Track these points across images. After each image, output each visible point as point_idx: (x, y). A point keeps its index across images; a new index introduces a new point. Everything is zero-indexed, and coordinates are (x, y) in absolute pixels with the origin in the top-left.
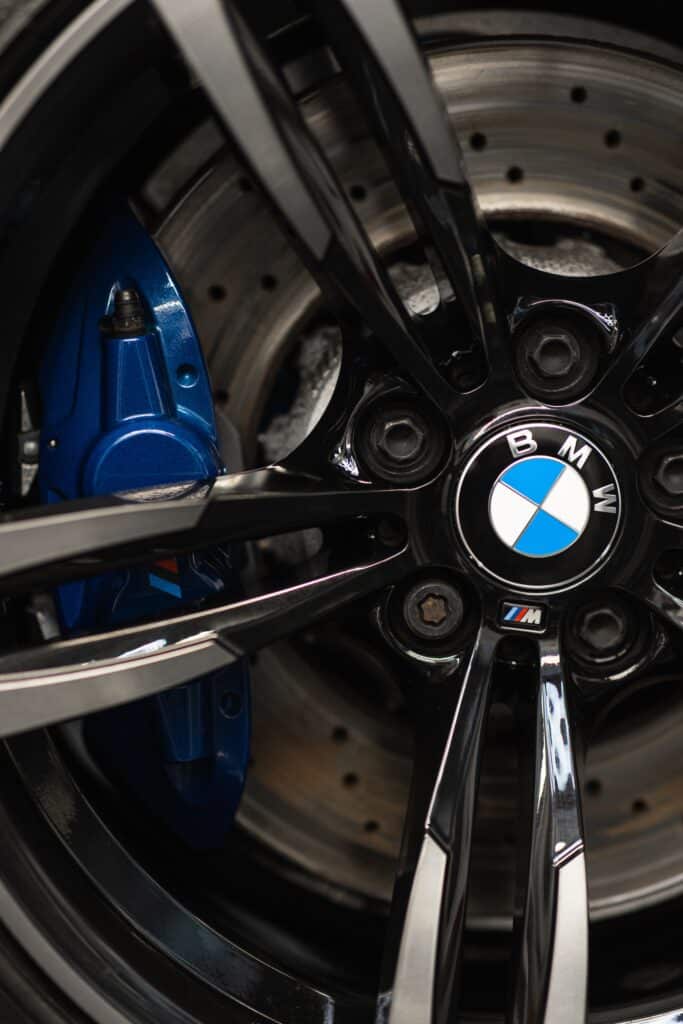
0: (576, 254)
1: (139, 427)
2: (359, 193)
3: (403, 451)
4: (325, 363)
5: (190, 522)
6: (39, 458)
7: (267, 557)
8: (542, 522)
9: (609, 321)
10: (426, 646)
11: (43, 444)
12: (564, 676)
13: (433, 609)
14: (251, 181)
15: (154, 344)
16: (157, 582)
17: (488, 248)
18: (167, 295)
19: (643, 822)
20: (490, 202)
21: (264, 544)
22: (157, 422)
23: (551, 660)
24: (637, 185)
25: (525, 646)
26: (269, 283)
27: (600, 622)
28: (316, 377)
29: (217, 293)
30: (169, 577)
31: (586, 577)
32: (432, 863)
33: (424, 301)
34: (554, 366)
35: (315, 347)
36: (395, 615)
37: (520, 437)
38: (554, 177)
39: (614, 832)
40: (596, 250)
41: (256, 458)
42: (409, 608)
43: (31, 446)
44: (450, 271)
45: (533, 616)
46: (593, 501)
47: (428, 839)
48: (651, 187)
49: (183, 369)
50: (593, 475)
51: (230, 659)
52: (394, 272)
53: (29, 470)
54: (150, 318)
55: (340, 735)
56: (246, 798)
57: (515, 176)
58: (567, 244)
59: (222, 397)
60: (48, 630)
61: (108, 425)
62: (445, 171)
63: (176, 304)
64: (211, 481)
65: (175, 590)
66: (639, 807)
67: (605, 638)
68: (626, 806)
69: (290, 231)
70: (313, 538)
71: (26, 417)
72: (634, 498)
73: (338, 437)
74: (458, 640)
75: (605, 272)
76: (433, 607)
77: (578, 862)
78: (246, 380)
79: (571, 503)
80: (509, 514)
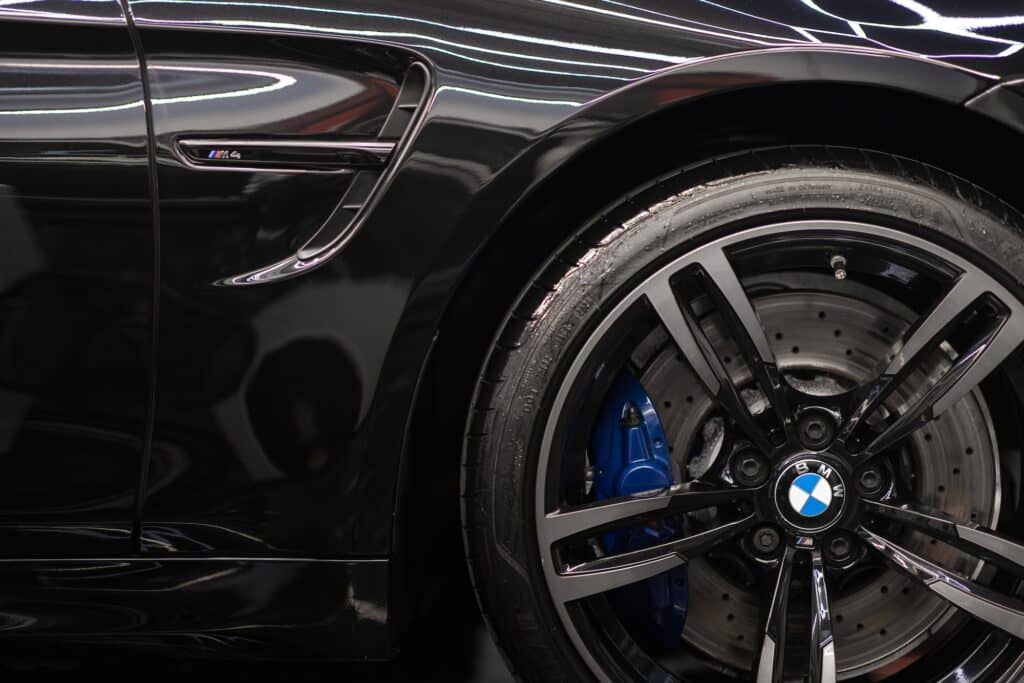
0: (823, 384)
1: (639, 465)
2: (728, 360)
3: (751, 472)
4: (715, 434)
5: (665, 505)
6: (595, 478)
7: (691, 519)
8: (812, 502)
9: (837, 414)
10: (764, 556)
11: (595, 472)
12: (824, 566)
13: (766, 540)
14: (681, 356)
15: (644, 429)
16: (649, 531)
17: (784, 383)
18: (648, 407)
20: (784, 362)
21: (690, 514)
22: (647, 463)
23: (817, 558)
24: (849, 353)
25: (806, 554)
26: (690, 399)
27: (838, 544)
28: (712, 440)
29: (668, 405)
30: (653, 528)
31: (829, 525)
32: (769, 649)
33: (758, 407)
34: (815, 434)
35: (710, 427)
36: (749, 542)
37: (801, 464)
38: (812, 350)
39: (849, 638)
40: (832, 381)
41: (687, 477)
42: (756, 541)
43: (589, 473)
44: (769, 393)
45: (809, 542)
46: (833, 492)
47: (767, 638)
48: (855, 354)
49: (656, 440)
50: (832, 481)
51: (682, 562)
52: (744, 393)
53: (589, 484)
54: (641, 418)
55: (726, 597)
56: (686, 627)
57: (796, 350)
58: (819, 379)
59: (671, 450)
60: (598, 553)
61: (626, 465)
62: (766, 358)
63: (651, 410)
64: (669, 488)
65: (656, 534)
66: (860, 626)
67: (841, 551)
68: (855, 626)
69: (693, 370)
70: (713, 511)
71: (587, 462)
72: (851, 490)
73: (723, 466)
74: (777, 553)
75: (836, 393)
76: (766, 539)
77: (831, 646)
78: (681, 442)
79: (823, 493)
80: (797, 498)
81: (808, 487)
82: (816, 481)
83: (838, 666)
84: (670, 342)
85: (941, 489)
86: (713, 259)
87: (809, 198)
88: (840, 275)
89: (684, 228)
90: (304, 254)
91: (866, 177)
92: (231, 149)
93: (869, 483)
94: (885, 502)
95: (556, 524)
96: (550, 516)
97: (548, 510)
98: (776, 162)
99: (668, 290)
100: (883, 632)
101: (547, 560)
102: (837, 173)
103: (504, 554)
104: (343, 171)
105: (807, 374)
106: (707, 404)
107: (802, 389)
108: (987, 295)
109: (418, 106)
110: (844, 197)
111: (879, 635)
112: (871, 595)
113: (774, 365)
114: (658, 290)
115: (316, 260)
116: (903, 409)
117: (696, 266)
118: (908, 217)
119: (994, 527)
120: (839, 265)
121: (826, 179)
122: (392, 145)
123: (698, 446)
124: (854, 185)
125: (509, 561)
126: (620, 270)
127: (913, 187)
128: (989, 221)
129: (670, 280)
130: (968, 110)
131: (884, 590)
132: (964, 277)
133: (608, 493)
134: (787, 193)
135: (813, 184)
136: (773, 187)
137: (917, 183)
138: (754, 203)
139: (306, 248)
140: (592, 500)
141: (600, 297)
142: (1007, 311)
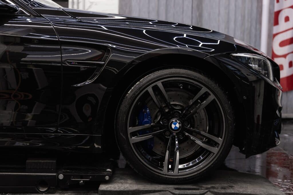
0: (178, 107)
1: (146, 120)
2: (162, 102)
3: (165, 122)
4: (159, 115)
8: (176, 127)
9: (180, 112)
12: (177, 138)
14: (154, 101)
15: (147, 114)
17: (171, 107)
18: (148, 110)
19: (183, 150)
20: (172, 103)
21: (155, 129)
23: (176, 137)
24: (183, 102)
26: (155, 109)
27: (180, 134)
28: (159, 116)
29: (151, 110)
31: (179, 131)
32: (167, 153)
33: (167, 111)
34: (176, 115)
35: (158, 114)
37: (174, 120)
38: (177, 101)
40: (180, 106)
41: (154, 122)
42: (166, 134)
43: (137, 121)
44: (169, 108)
45: (175, 134)
47: (167, 150)
49: (149, 116)
50: (179, 123)
51: (153, 137)
52: (164, 108)
53: (137, 123)
54: (147, 112)
55: (160, 143)
56: (153, 148)
57: (174, 101)
58: (178, 106)
59: (152, 118)
60: (138, 135)
61: (143, 120)
62: (168, 102)
64: (151, 124)
65: (148, 132)
66: (184, 149)
67: (180, 136)
69: (156, 104)
70: (158, 128)
71: (137, 119)
72: (182, 125)
73: (160, 121)
74: (169, 136)
75: (180, 108)
76: (167, 133)
77: (178, 152)
78: (153, 116)
79: (178, 125)
80: (173, 126)
81: (175, 124)
82: (176, 123)
83: (179, 156)
84: (152, 99)
85: (198, 126)
86: (159, 84)
87: (176, 74)
88: (181, 87)
89: (154, 78)
90: (88, 81)
91: (186, 71)
92: (76, 62)
93: (186, 124)
94: (188, 127)
95: (131, 129)
96: (130, 128)
97: (130, 127)
98: (171, 68)
99: (152, 89)
100: (187, 150)
101: (129, 136)
102: (181, 70)
103: (121, 134)
104: (95, 67)
105: (175, 105)
106: (158, 110)
107: (174, 108)
108: (206, 92)
109: (109, 56)
110: (183, 74)
111: (187, 151)
112: (185, 144)
113: (170, 103)
114: (150, 89)
115: (90, 82)
116: (192, 111)
117: (156, 85)
118: (193, 78)
119: (207, 132)
120: (181, 86)
121: (179, 71)
122: (104, 62)
123: (156, 117)
124: (184, 72)
125: (123, 136)
126: (143, 85)
127: (195, 73)
128: (207, 79)
129: (152, 87)
130: (204, 60)
131: (188, 143)
132: (203, 88)
133: (140, 124)
134: (173, 73)
135: (177, 71)
136: (170, 72)
137: (195, 72)
138: (167, 74)
139: (89, 80)
140: (138, 126)
141: (140, 90)
142: (210, 95)
